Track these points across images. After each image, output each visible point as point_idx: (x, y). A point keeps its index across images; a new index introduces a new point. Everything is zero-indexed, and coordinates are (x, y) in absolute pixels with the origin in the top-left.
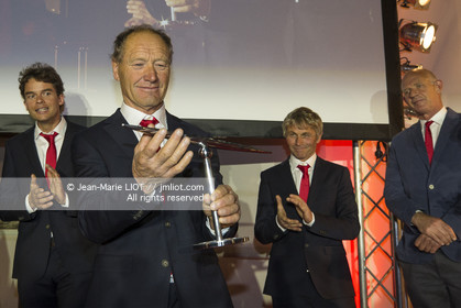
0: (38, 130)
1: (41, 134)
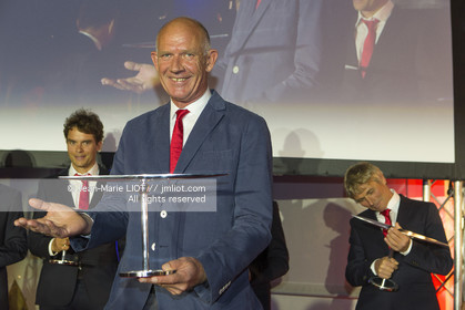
0: (74, 172)
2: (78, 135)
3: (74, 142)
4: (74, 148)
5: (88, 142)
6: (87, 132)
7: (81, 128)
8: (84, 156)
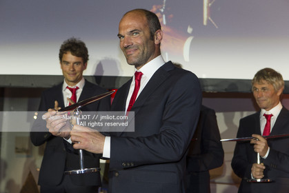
0: (65, 85)
1: (67, 87)
2: (70, 57)
3: (67, 63)
4: (67, 68)
5: (78, 63)
6: (78, 56)
7: (74, 53)
8: (76, 74)
